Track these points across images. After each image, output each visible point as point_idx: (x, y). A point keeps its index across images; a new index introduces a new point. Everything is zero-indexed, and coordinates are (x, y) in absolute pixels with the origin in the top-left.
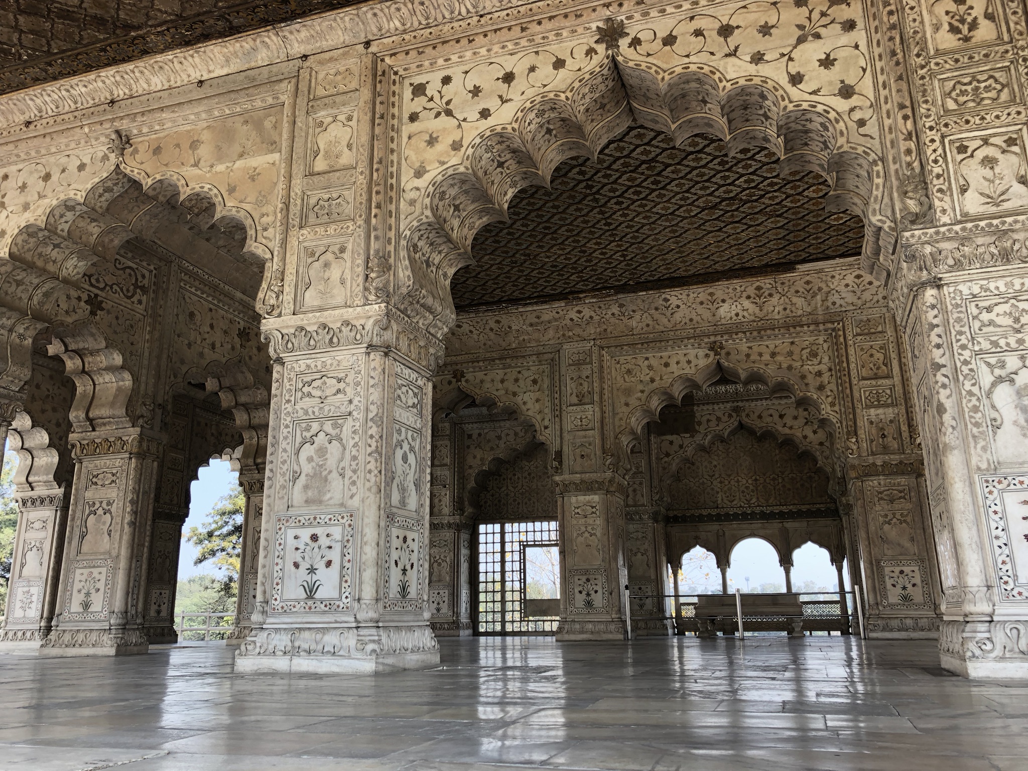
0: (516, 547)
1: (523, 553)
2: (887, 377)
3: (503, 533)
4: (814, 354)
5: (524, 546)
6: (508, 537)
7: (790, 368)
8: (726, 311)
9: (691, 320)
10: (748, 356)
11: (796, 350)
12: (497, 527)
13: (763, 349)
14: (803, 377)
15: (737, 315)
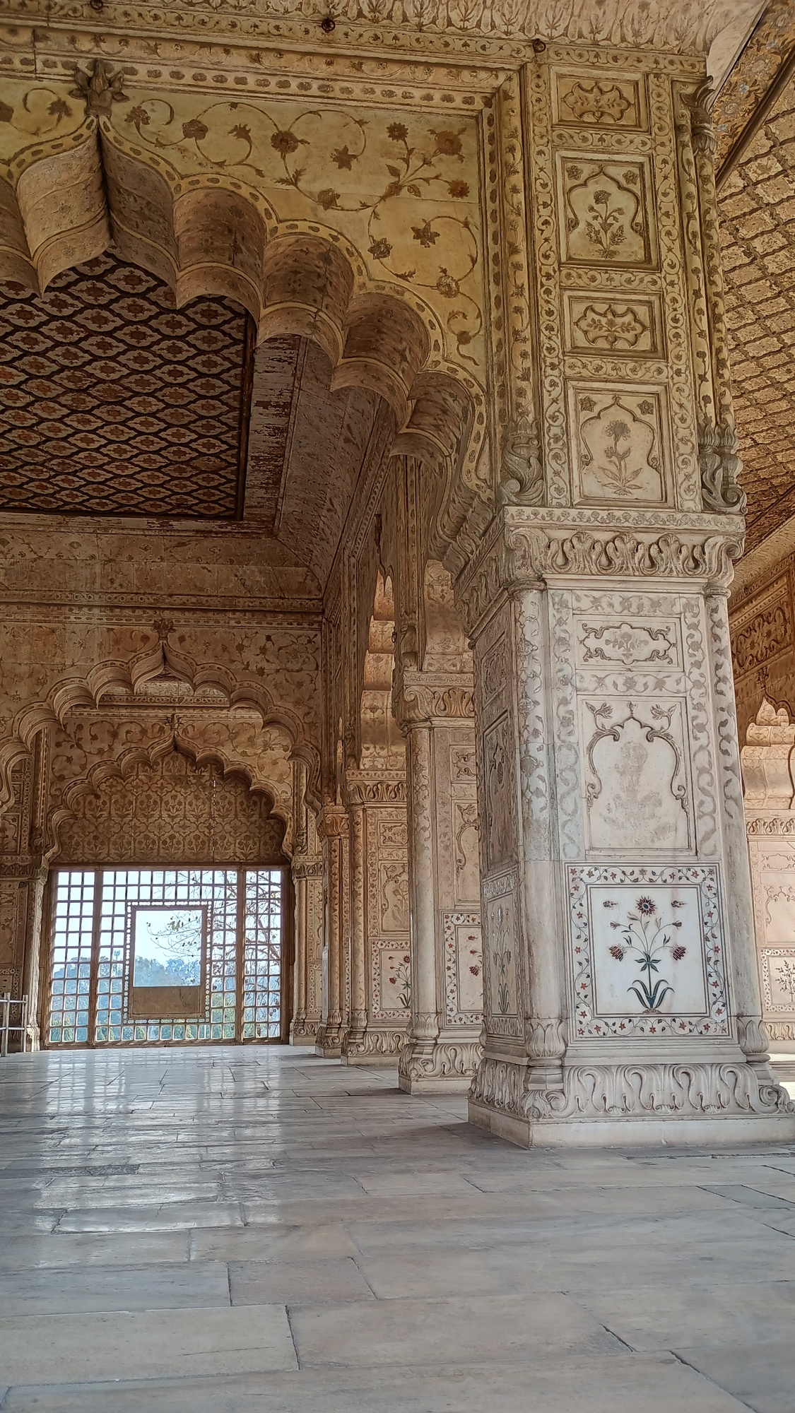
0: (120, 909)
1: (131, 917)
3: (98, 887)
5: (134, 908)
6: (107, 893)
12: (90, 877)
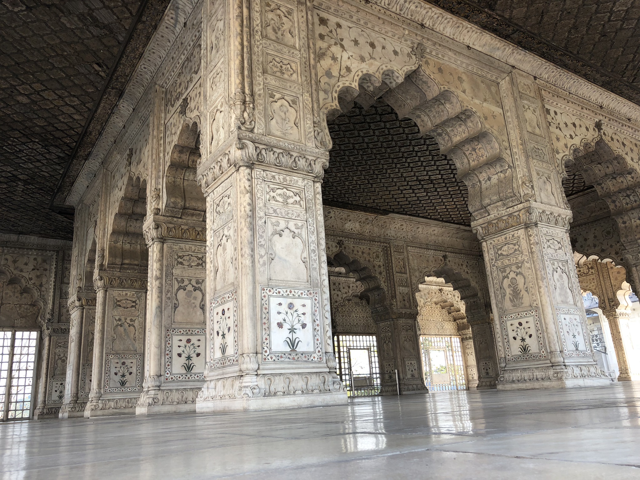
2: (405, 273)
4: (378, 257)
7: (369, 261)
8: (349, 226)
9: (333, 226)
10: (353, 251)
11: (371, 253)
13: (359, 250)
14: (374, 267)
15: (352, 229)
